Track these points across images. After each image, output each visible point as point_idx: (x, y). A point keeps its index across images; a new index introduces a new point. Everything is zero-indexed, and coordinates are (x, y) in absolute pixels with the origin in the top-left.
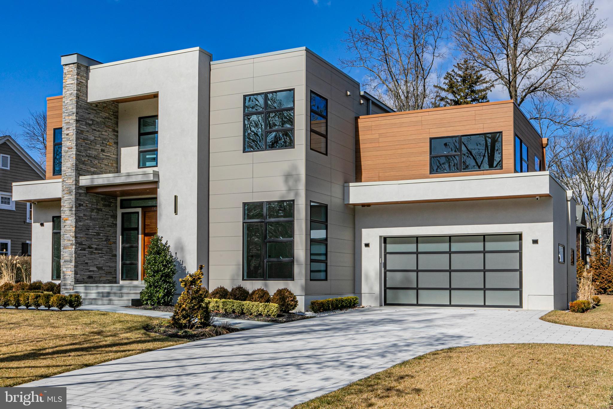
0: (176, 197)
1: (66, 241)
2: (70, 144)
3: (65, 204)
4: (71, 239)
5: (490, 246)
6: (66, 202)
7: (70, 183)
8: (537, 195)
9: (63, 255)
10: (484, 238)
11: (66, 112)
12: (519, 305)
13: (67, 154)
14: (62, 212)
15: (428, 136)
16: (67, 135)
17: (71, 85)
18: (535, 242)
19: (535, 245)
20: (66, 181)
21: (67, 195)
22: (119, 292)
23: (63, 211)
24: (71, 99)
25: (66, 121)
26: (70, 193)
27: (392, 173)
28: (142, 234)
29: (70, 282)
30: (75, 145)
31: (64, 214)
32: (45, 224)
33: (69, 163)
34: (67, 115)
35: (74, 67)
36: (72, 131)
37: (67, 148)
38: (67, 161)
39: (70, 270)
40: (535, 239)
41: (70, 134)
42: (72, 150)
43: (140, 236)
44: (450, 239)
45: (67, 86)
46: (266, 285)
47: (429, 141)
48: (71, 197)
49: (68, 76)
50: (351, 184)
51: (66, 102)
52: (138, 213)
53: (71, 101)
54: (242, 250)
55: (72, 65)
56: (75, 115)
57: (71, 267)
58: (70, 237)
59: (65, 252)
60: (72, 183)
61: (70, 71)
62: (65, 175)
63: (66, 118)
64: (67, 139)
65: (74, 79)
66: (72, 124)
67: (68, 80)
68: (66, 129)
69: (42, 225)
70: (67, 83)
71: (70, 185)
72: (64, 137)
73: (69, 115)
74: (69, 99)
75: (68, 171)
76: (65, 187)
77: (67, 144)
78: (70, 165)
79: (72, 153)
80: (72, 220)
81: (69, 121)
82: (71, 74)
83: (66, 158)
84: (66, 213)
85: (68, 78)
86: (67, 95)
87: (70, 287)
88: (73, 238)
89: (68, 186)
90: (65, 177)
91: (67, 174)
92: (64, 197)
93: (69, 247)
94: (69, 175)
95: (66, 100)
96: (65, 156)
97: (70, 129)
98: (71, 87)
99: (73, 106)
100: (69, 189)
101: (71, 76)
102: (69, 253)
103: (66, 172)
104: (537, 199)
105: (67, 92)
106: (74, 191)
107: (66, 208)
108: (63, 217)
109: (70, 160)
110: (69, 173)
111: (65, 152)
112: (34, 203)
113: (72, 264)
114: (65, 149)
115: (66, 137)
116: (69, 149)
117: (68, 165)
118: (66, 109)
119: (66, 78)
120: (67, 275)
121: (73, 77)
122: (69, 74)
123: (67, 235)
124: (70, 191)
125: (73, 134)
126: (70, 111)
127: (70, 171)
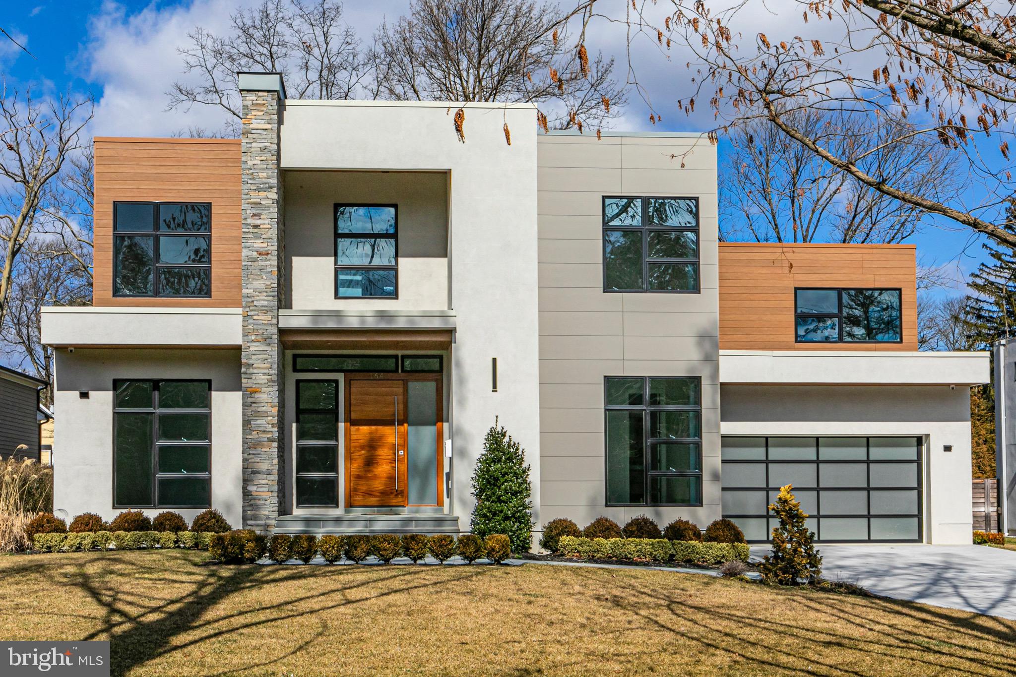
0: (494, 360)
1: (255, 433)
2: (265, 245)
3: (250, 362)
4: (269, 428)
5: (876, 453)
6: (253, 357)
7: (266, 322)
8: (953, 384)
9: (247, 459)
10: (868, 441)
11: (250, 181)
12: (917, 538)
13: (254, 264)
14: (243, 376)
15: (792, 285)
16: (256, 226)
18: (948, 449)
19: (948, 453)
20: (255, 317)
21: (257, 344)
23: (246, 373)
24: (263, 158)
25: (252, 200)
26: (266, 340)
27: (735, 336)
28: (345, 422)
29: (267, 513)
30: (276, 248)
31: (250, 381)
32: (91, 393)
33: (262, 282)
34: (255, 188)
35: (269, 99)
36: (267, 222)
37: (255, 253)
38: (256, 277)
39: (266, 489)
40: (947, 444)
41: (261, 226)
42: (269, 257)
43: (342, 426)
44: (817, 441)
45: (253, 131)
46: (658, 514)
47: (793, 292)
48: (269, 348)
49: (254, 113)
50: (721, 352)
51: (250, 163)
52: (336, 382)
53: (264, 162)
54: (604, 455)
55: (266, 94)
56: (275, 190)
57: (270, 483)
58: (267, 425)
59: (254, 454)
60: (269, 322)
61: (260, 105)
62: (252, 304)
63: (252, 194)
64: (255, 235)
65: (270, 122)
66: (269, 208)
67: (253, 121)
68: (252, 216)
69: (84, 395)
70: (251, 126)
71: (265, 324)
72: (248, 230)
73: (259, 190)
74: (257, 158)
75: (258, 298)
76: (251, 327)
77: (255, 245)
78: (263, 287)
79: (268, 263)
80: (272, 393)
81: (259, 200)
82: (262, 111)
83: (253, 272)
84: (254, 378)
85: (254, 117)
86: (252, 149)
87: (267, 521)
88: (272, 427)
89: (260, 327)
90: (251, 308)
91: (255, 303)
92: (249, 347)
93: (263, 445)
94: (262, 306)
95: (249, 158)
96: (249, 268)
97: (262, 217)
98: (264, 136)
99: (270, 174)
100: (261, 332)
101: (262, 113)
102: (263, 457)
103: (253, 299)
104: (953, 388)
105: (254, 145)
106: (276, 337)
107: (255, 368)
108: (247, 385)
109: (264, 277)
110: (262, 302)
111: (250, 260)
112: (69, 349)
113: (272, 477)
114: (250, 253)
115: (251, 230)
116: (260, 254)
117: (258, 286)
118: (250, 177)
119: (248, 117)
120: (259, 500)
121: (267, 118)
122: (258, 110)
123: (258, 422)
124: (265, 336)
125: (270, 227)
126: (260, 182)
127: (264, 298)
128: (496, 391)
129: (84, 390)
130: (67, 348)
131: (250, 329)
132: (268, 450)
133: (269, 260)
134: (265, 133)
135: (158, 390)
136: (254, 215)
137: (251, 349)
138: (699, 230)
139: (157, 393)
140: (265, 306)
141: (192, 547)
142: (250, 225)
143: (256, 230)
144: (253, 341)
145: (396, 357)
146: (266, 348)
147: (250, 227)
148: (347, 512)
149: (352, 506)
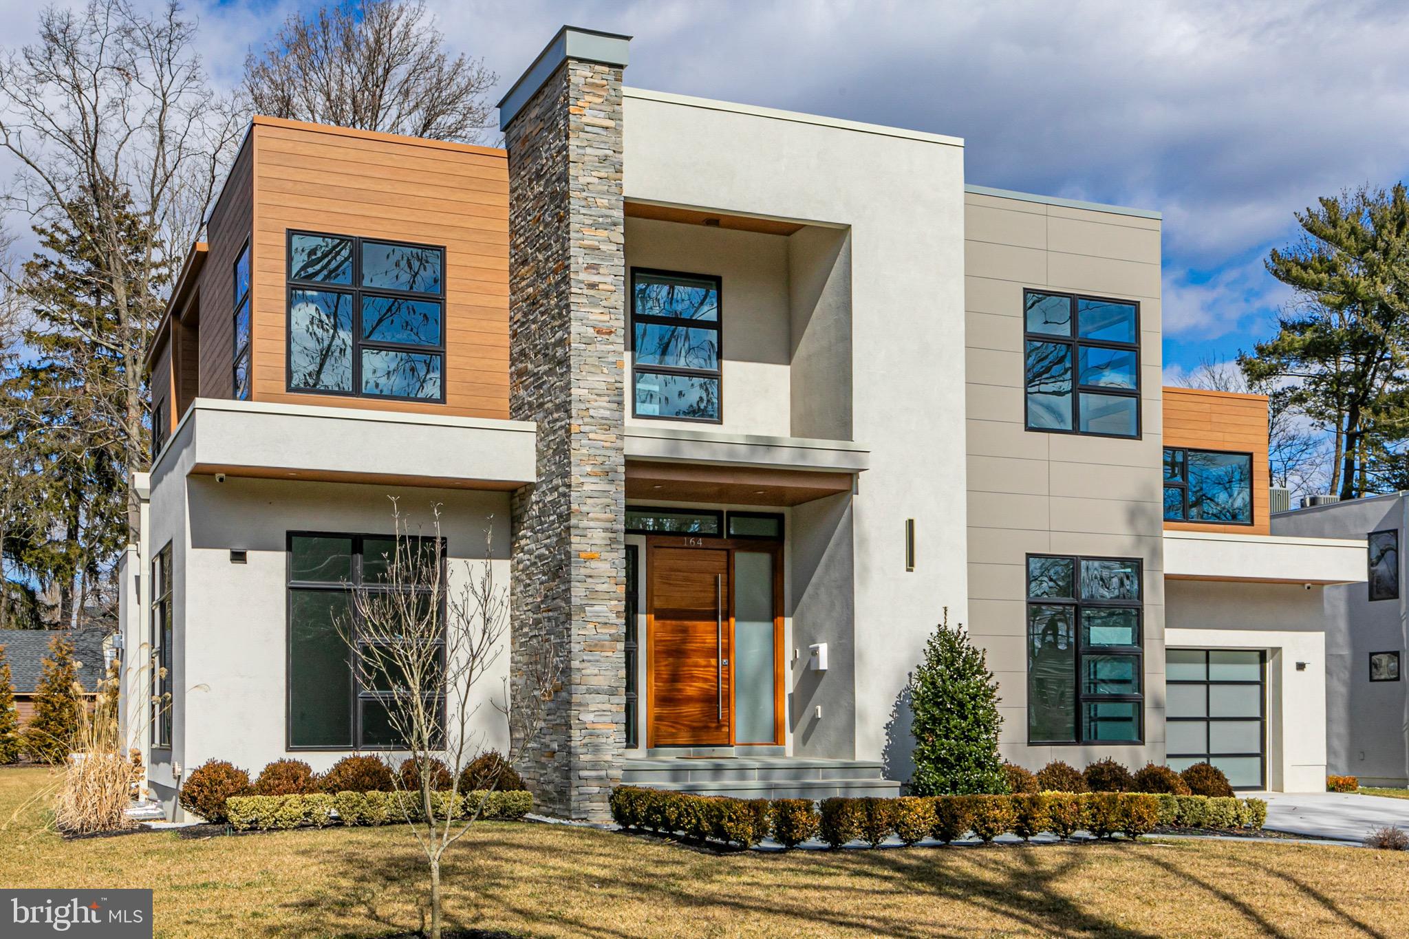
0: (911, 524)
1: (591, 626)
2: (606, 318)
3: (584, 509)
4: (613, 618)
5: (1217, 671)
6: (589, 501)
7: (608, 444)
8: (1309, 581)
9: (579, 670)
10: (1208, 655)
11: (583, 211)
12: (1259, 784)
13: (589, 347)
14: (573, 532)
16: (593, 286)
17: (604, 132)
18: (1301, 666)
19: (1300, 672)
20: (591, 436)
21: (595, 480)
22: (794, 783)
23: (577, 527)
24: (602, 174)
25: (586, 242)
26: (608, 474)
28: (648, 612)
29: (609, 758)
31: (583, 540)
32: (250, 554)
33: (602, 378)
34: (591, 222)
35: (611, 78)
36: (608, 280)
37: (591, 330)
38: (593, 370)
39: (607, 719)
40: (1300, 661)
41: (601, 286)
42: (615, 337)
43: (643, 619)
45: (588, 129)
48: (612, 488)
49: (587, 98)
52: (635, 548)
53: (604, 182)
54: (1026, 670)
55: (605, 68)
56: (621, 229)
57: (614, 708)
58: (610, 614)
59: (589, 661)
60: (613, 445)
61: (597, 86)
62: (585, 413)
63: (587, 232)
64: (591, 300)
65: (612, 116)
66: (611, 256)
67: (586, 111)
68: (586, 268)
69: (239, 557)
70: (584, 120)
71: (607, 448)
72: (580, 291)
73: (596, 226)
74: (593, 173)
75: (596, 404)
76: (584, 451)
77: (591, 317)
78: (604, 386)
79: (611, 347)
80: (617, 561)
81: (597, 243)
82: (600, 96)
83: (589, 360)
84: (589, 535)
85: (587, 105)
86: (586, 158)
87: (609, 772)
88: (618, 617)
89: (598, 452)
90: (586, 420)
91: (592, 412)
92: (582, 483)
93: (602, 646)
94: (602, 418)
95: (581, 172)
96: (583, 353)
97: (601, 271)
98: (604, 139)
99: (613, 202)
100: (600, 459)
101: (601, 100)
102: (604, 666)
103: (588, 406)
104: (1309, 588)
105: (589, 150)
106: (622, 469)
107: (592, 520)
108: (579, 547)
109: (605, 371)
110: (602, 411)
111: (584, 340)
112: (218, 476)
113: (615, 699)
114: (583, 329)
115: (585, 291)
116: (598, 332)
117: (596, 385)
118: (583, 203)
119: (579, 103)
120: (598, 736)
121: (609, 109)
122: (595, 95)
123: (596, 608)
124: (606, 468)
125: (613, 288)
126: (599, 214)
127: (605, 404)
128: (912, 571)
129: (239, 548)
130: (213, 474)
131: (583, 455)
132: (610, 654)
133: (612, 343)
134: (605, 133)
135: (361, 553)
136: (590, 267)
137: (585, 487)
138: (1140, 348)
139: (359, 556)
140: (606, 419)
141: (496, 816)
142: (582, 282)
143: (592, 292)
144: (588, 475)
145: (718, 514)
146: (607, 487)
147: (582, 286)
148: (651, 755)
149: (656, 746)
